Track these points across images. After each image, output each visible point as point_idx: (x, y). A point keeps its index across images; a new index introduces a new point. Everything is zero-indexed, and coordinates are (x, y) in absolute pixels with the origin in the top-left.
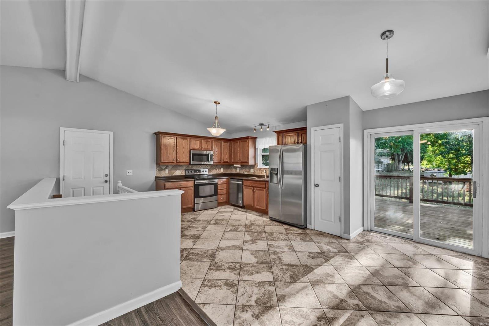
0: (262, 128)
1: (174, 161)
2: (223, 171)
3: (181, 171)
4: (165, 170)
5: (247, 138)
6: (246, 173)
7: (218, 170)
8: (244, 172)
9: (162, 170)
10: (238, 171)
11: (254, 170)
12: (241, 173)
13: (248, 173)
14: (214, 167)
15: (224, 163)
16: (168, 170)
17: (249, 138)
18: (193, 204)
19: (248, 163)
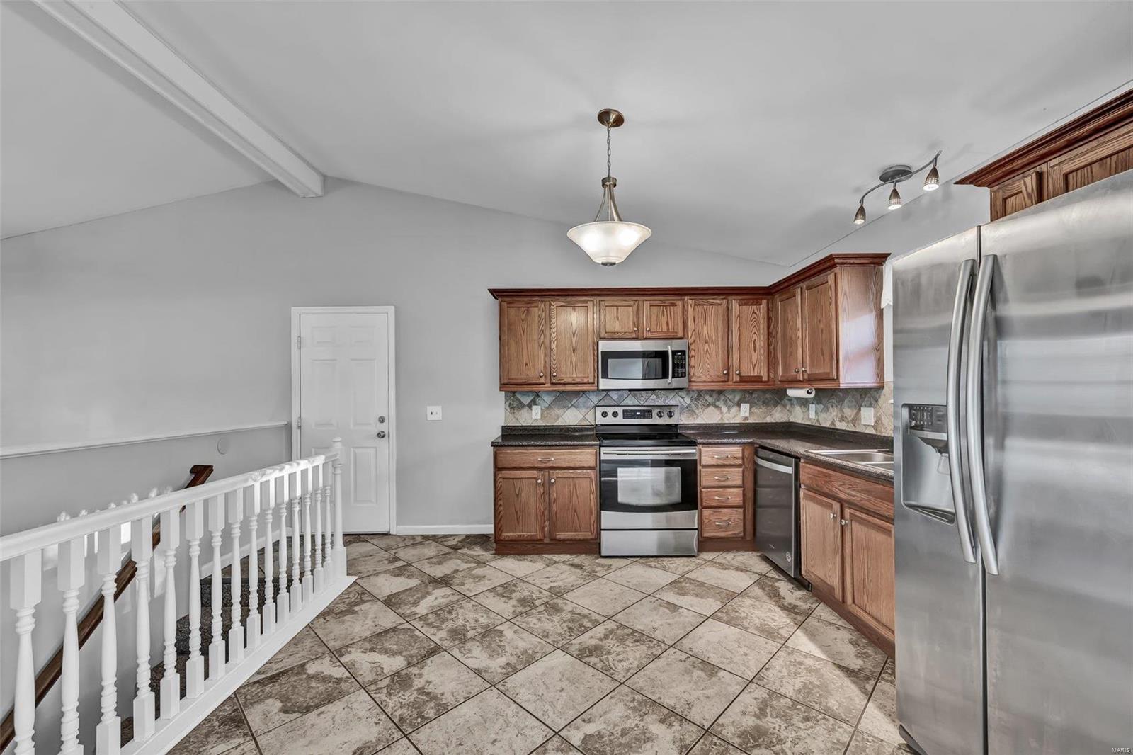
0: (895, 194)
1: (542, 380)
2: (747, 415)
3: (584, 410)
4: (530, 406)
5: (827, 264)
6: (841, 426)
7: (724, 409)
8: (833, 423)
9: (521, 406)
10: (812, 415)
11: (875, 415)
12: (824, 425)
13: (851, 428)
14: (710, 400)
15: (740, 382)
16: (538, 408)
17: (834, 266)
18: (594, 529)
19: (837, 380)
